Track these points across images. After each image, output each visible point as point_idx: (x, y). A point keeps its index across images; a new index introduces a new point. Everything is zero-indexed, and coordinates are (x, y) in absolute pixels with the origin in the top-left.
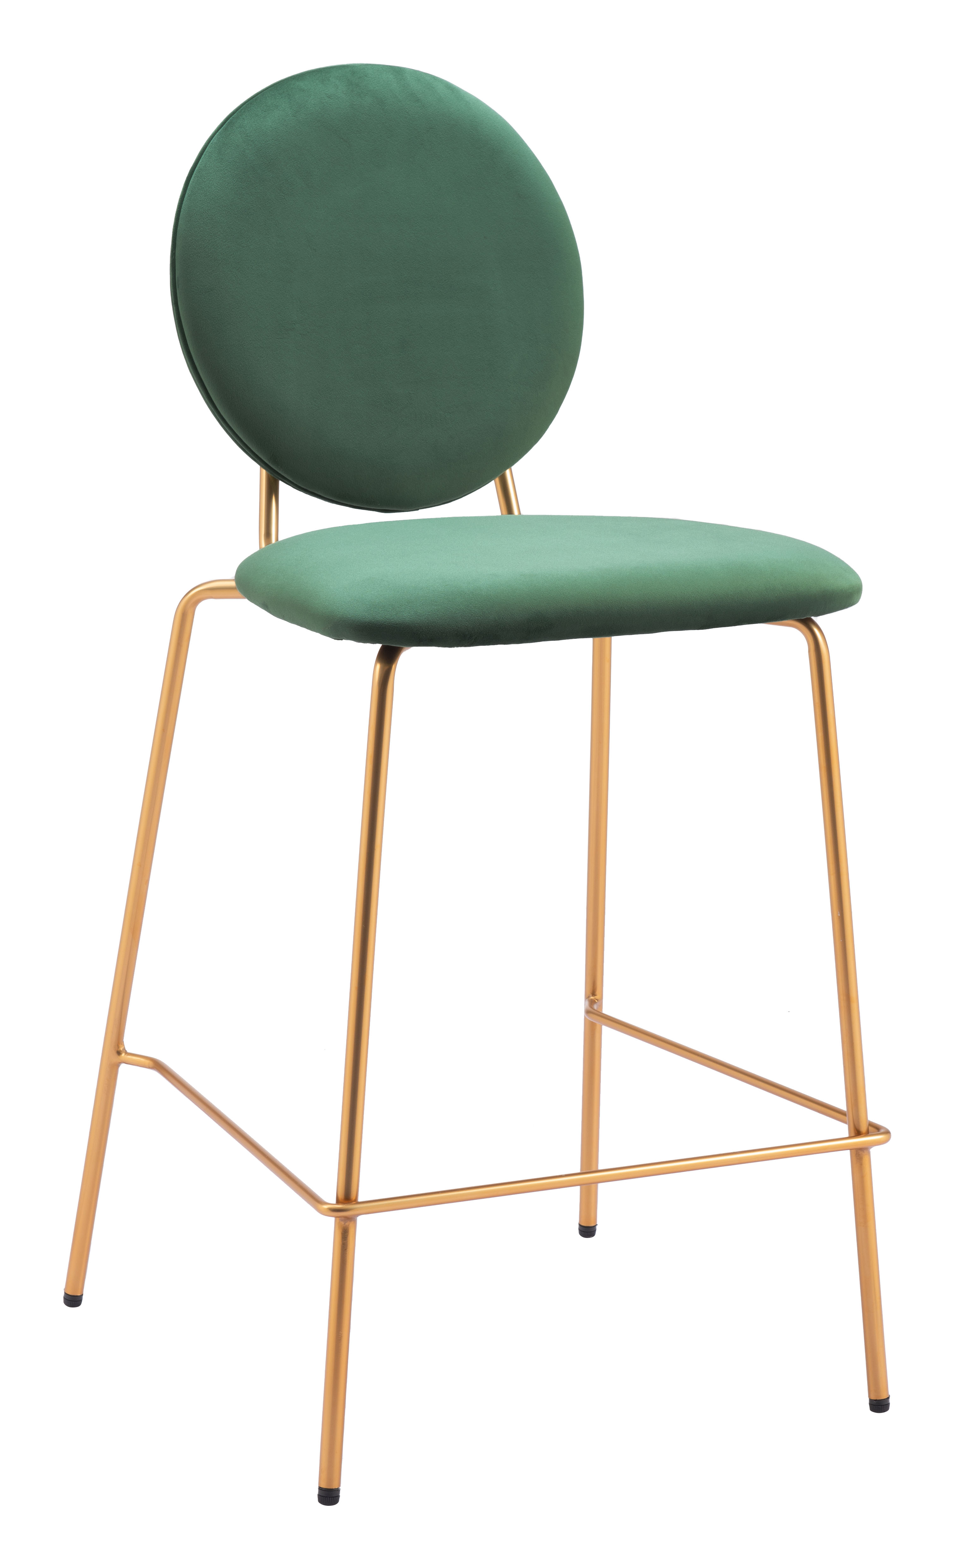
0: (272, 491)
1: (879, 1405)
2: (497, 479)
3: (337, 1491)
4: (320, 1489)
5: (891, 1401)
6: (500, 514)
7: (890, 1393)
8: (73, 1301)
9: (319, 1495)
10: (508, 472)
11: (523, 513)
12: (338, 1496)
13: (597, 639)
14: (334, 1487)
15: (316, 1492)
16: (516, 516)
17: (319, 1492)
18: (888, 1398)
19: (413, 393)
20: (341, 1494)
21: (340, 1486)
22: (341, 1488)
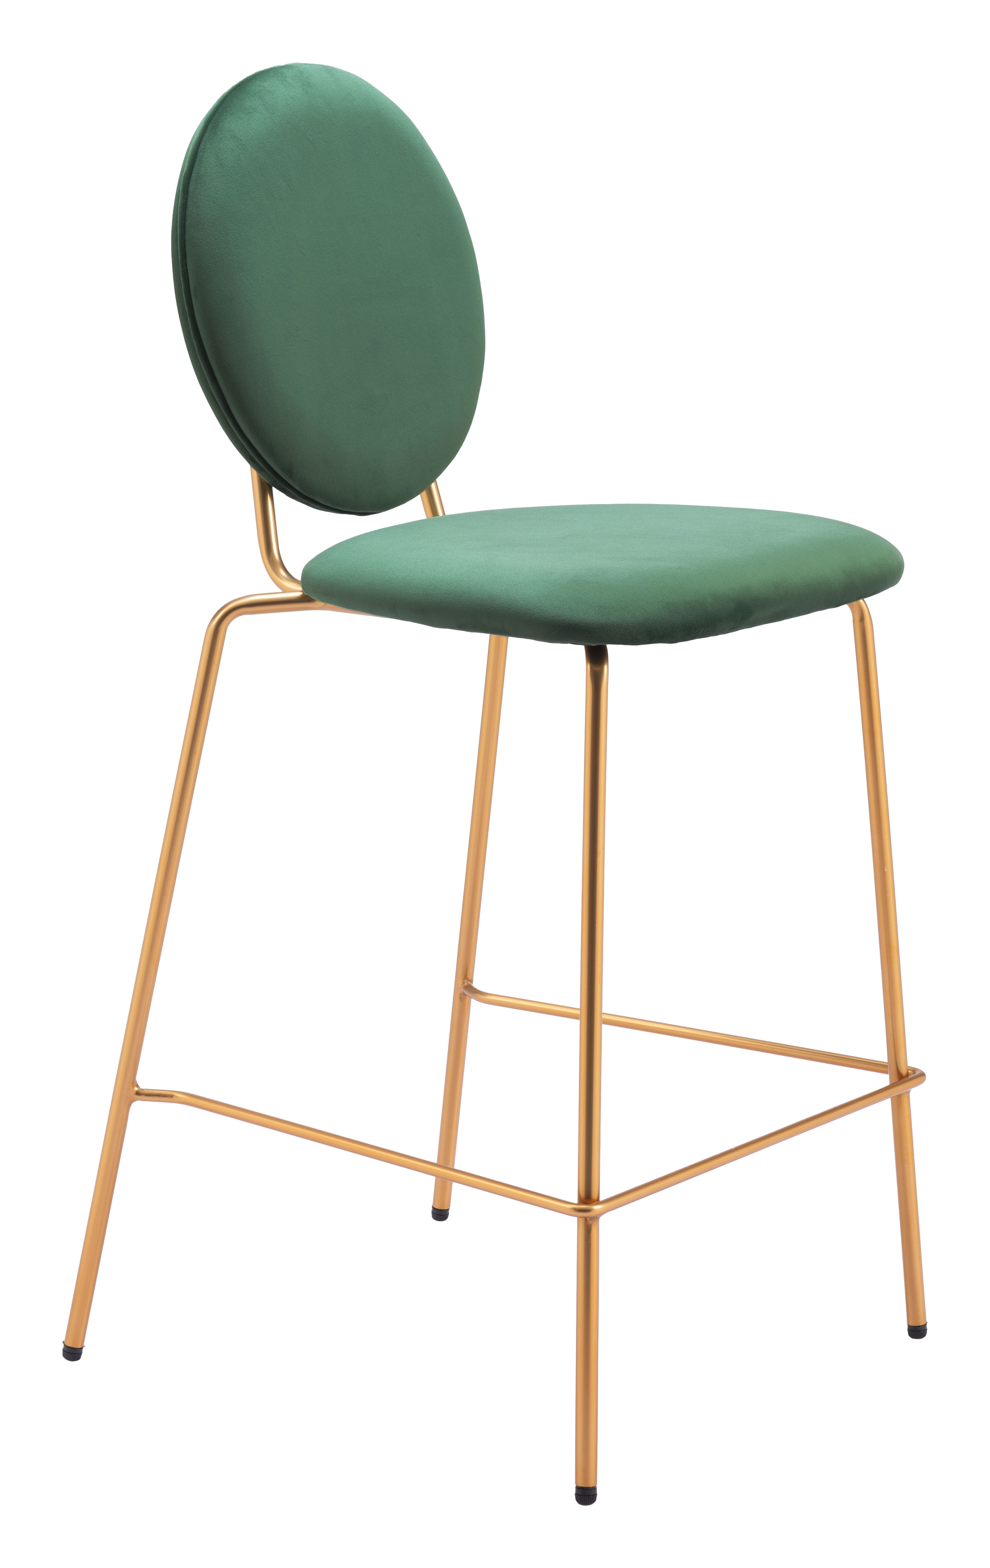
1: (917, 1331)
3: (594, 1489)
4: (577, 1488)
5: (928, 1327)
6: (426, 518)
7: (928, 1320)
8: (72, 1353)
9: (576, 1494)
11: (447, 513)
12: (596, 1495)
13: (494, 636)
14: (591, 1485)
15: (573, 1491)
16: (442, 517)
17: (576, 1491)
18: (926, 1324)
20: (598, 1492)
21: (596, 1484)
22: (597, 1487)
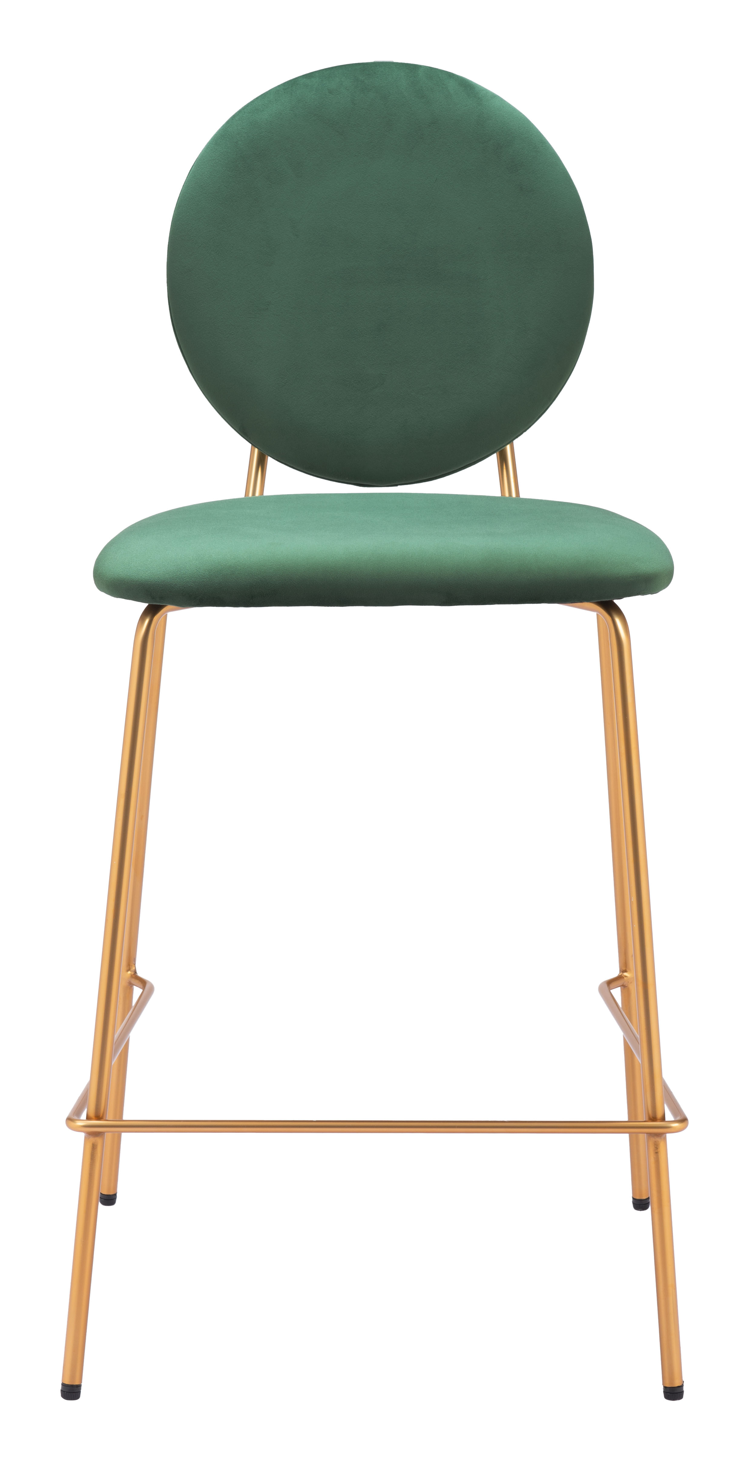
0: (262, 463)
1: (673, 1393)
2: (498, 453)
3: (79, 1387)
4: (63, 1385)
7: (686, 1382)
9: (62, 1391)
10: (508, 447)
12: (80, 1393)
14: (79, 1383)
15: (60, 1384)
17: (62, 1387)
18: (685, 1386)
19: (385, 375)
20: (83, 1391)
22: (83, 1384)
